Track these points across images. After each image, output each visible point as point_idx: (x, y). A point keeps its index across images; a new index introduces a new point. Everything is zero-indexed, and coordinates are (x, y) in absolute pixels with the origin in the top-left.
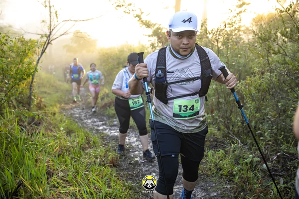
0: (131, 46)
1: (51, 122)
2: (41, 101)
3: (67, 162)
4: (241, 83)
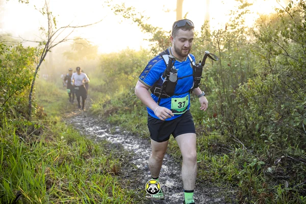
0: (132, 52)
1: (52, 131)
2: (41, 110)
3: (68, 171)
4: (243, 85)
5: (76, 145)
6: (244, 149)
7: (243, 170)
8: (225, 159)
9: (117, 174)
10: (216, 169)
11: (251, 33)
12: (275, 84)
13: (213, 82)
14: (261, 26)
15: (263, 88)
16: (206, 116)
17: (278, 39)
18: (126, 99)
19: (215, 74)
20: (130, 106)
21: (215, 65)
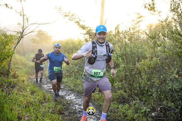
0: (73, 40)
1: (22, 86)
2: (15, 73)
3: (31, 111)
4: (139, 64)
5: (36, 95)
6: (138, 101)
7: (138, 114)
8: (127, 107)
9: (61, 114)
10: (122, 113)
11: (144, 33)
12: (157, 64)
13: (121, 61)
14: (150, 29)
15: (151, 66)
16: (116, 81)
17: (159, 37)
18: (68, 69)
19: (122, 56)
20: (70, 73)
21: (122, 50)
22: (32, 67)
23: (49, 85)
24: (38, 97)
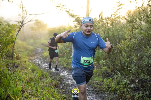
0: (64, 27)
1: (24, 66)
2: (19, 56)
3: (32, 85)
4: (120, 44)
5: (36, 73)
6: (120, 75)
7: (119, 86)
8: (110, 80)
9: (56, 87)
10: (106, 85)
11: (124, 18)
12: (135, 44)
14: (129, 15)
15: (129, 46)
16: (101, 59)
17: (137, 21)
18: (61, 51)
19: (105, 39)
20: (63, 54)
21: (105, 34)
22: (32, 50)
23: (46, 64)
24: (37, 74)
